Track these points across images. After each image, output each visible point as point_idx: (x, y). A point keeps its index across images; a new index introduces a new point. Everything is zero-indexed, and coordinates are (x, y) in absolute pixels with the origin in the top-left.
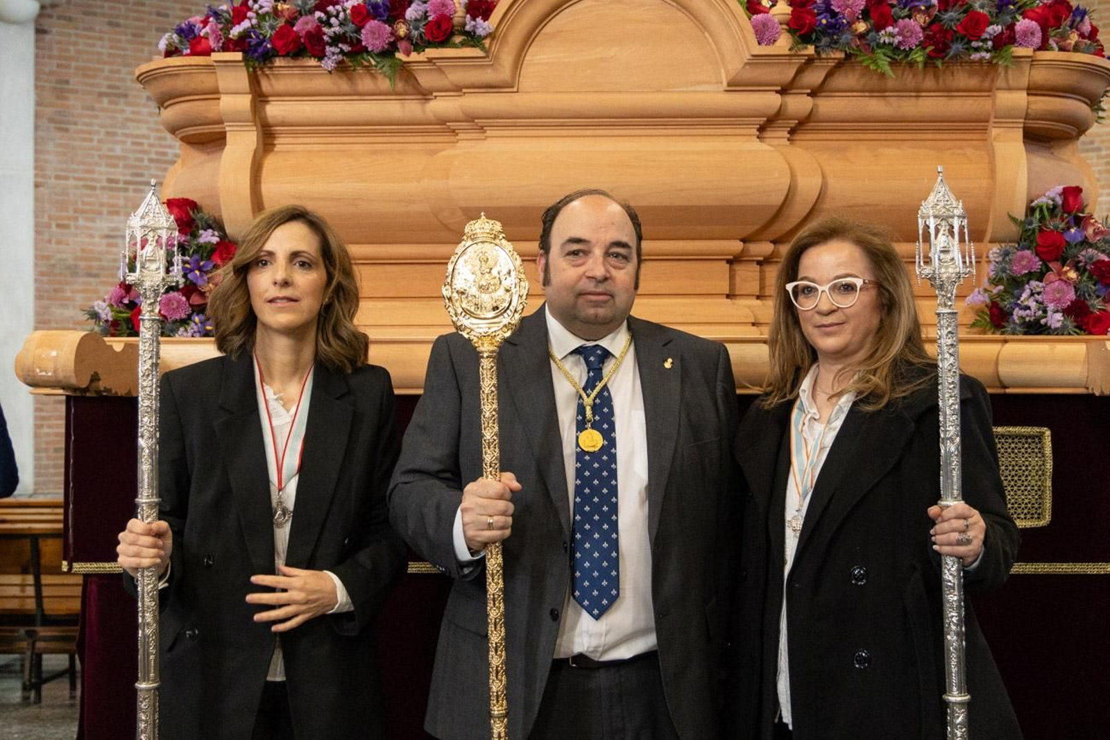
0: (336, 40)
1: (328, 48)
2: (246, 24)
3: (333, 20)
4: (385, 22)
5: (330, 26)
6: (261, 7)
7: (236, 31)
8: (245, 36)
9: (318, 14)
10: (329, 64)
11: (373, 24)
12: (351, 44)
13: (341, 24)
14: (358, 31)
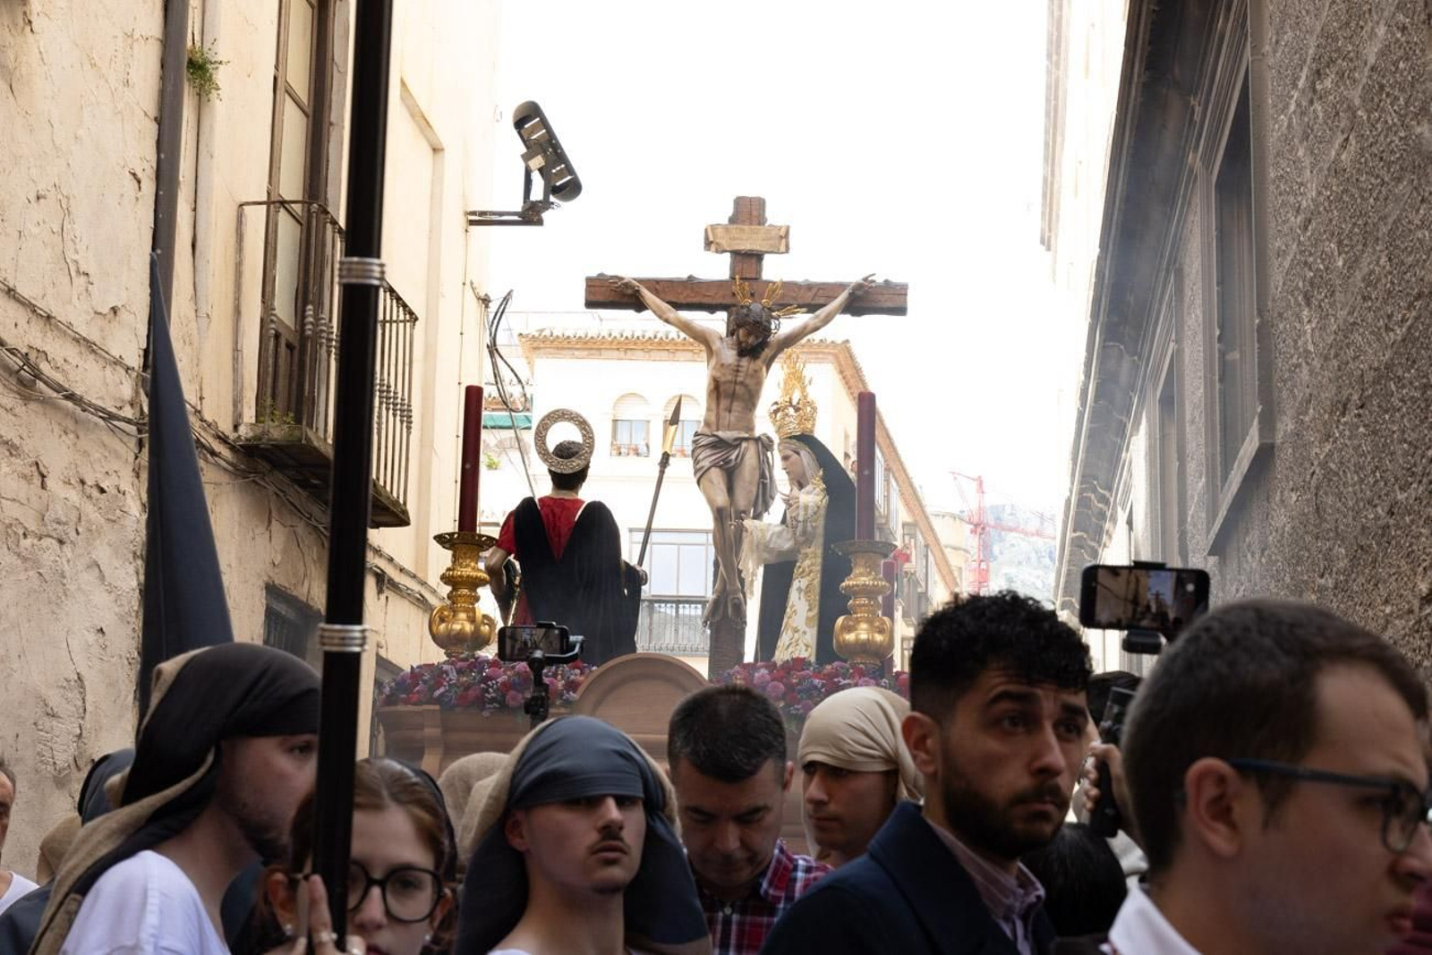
0: (493, 700)
1: (488, 706)
2: (442, 690)
3: (491, 690)
4: (519, 691)
5: (489, 693)
6: (451, 680)
7: (437, 693)
8: (442, 695)
9: (483, 685)
10: (486, 714)
11: (512, 693)
12: (500, 703)
13: (494, 691)
14: (504, 696)
